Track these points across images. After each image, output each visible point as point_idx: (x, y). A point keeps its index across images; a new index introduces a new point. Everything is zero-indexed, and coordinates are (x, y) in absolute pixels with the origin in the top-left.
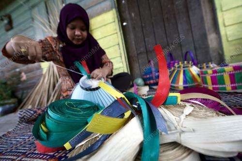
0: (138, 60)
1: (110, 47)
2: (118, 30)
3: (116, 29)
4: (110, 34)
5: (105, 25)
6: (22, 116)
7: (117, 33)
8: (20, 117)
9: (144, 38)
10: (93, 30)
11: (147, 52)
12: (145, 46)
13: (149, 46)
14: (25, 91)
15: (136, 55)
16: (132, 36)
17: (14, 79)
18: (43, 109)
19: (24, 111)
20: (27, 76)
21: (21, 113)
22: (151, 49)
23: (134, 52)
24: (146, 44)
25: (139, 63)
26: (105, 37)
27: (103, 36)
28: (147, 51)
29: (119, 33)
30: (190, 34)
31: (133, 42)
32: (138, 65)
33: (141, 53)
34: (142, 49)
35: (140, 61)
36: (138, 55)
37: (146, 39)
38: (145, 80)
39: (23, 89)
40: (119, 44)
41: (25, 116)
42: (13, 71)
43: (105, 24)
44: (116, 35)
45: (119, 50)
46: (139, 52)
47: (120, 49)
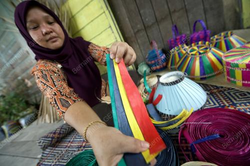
0: (137, 40)
1: (102, 32)
2: (105, 8)
3: (102, 8)
4: (97, 15)
5: (87, 5)
6: (43, 147)
7: (104, 12)
8: (41, 148)
9: (139, 11)
10: (75, 15)
11: (146, 28)
12: (143, 21)
13: (147, 20)
14: (37, 95)
15: (133, 35)
16: (123, 12)
17: (21, 87)
18: (58, 132)
19: (42, 141)
20: (31, 82)
21: (41, 144)
22: (150, 24)
24: (143, 18)
25: (138, 44)
26: (92, 21)
27: (89, 21)
28: (144, 26)
29: (107, 12)
31: (127, 19)
32: (138, 46)
33: (138, 31)
34: (139, 26)
35: (139, 41)
36: (135, 34)
37: (142, 12)
38: (149, 66)
39: (34, 94)
40: (110, 27)
41: (45, 145)
42: (16, 81)
43: (86, 3)
44: (104, 14)
45: (113, 34)
46: (136, 30)
47: (113, 32)
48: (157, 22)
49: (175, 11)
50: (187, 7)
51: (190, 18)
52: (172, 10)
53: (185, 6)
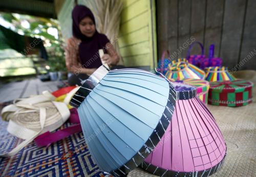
0: (168, 46)
1: (141, 28)
3: (147, 6)
4: (141, 12)
7: (148, 11)
9: (178, 18)
11: (179, 37)
12: (178, 28)
13: (182, 28)
15: (167, 40)
16: (165, 14)
22: (183, 34)
23: (165, 36)
24: (179, 26)
28: (178, 35)
30: (242, 12)
31: (166, 23)
33: (172, 37)
34: (173, 33)
36: (169, 39)
37: (180, 19)
40: (148, 25)
44: (146, 13)
46: (170, 36)
47: (149, 32)
48: (190, 34)
49: (210, 28)
50: (224, 27)
51: (223, 41)
52: (208, 26)
53: (222, 25)
